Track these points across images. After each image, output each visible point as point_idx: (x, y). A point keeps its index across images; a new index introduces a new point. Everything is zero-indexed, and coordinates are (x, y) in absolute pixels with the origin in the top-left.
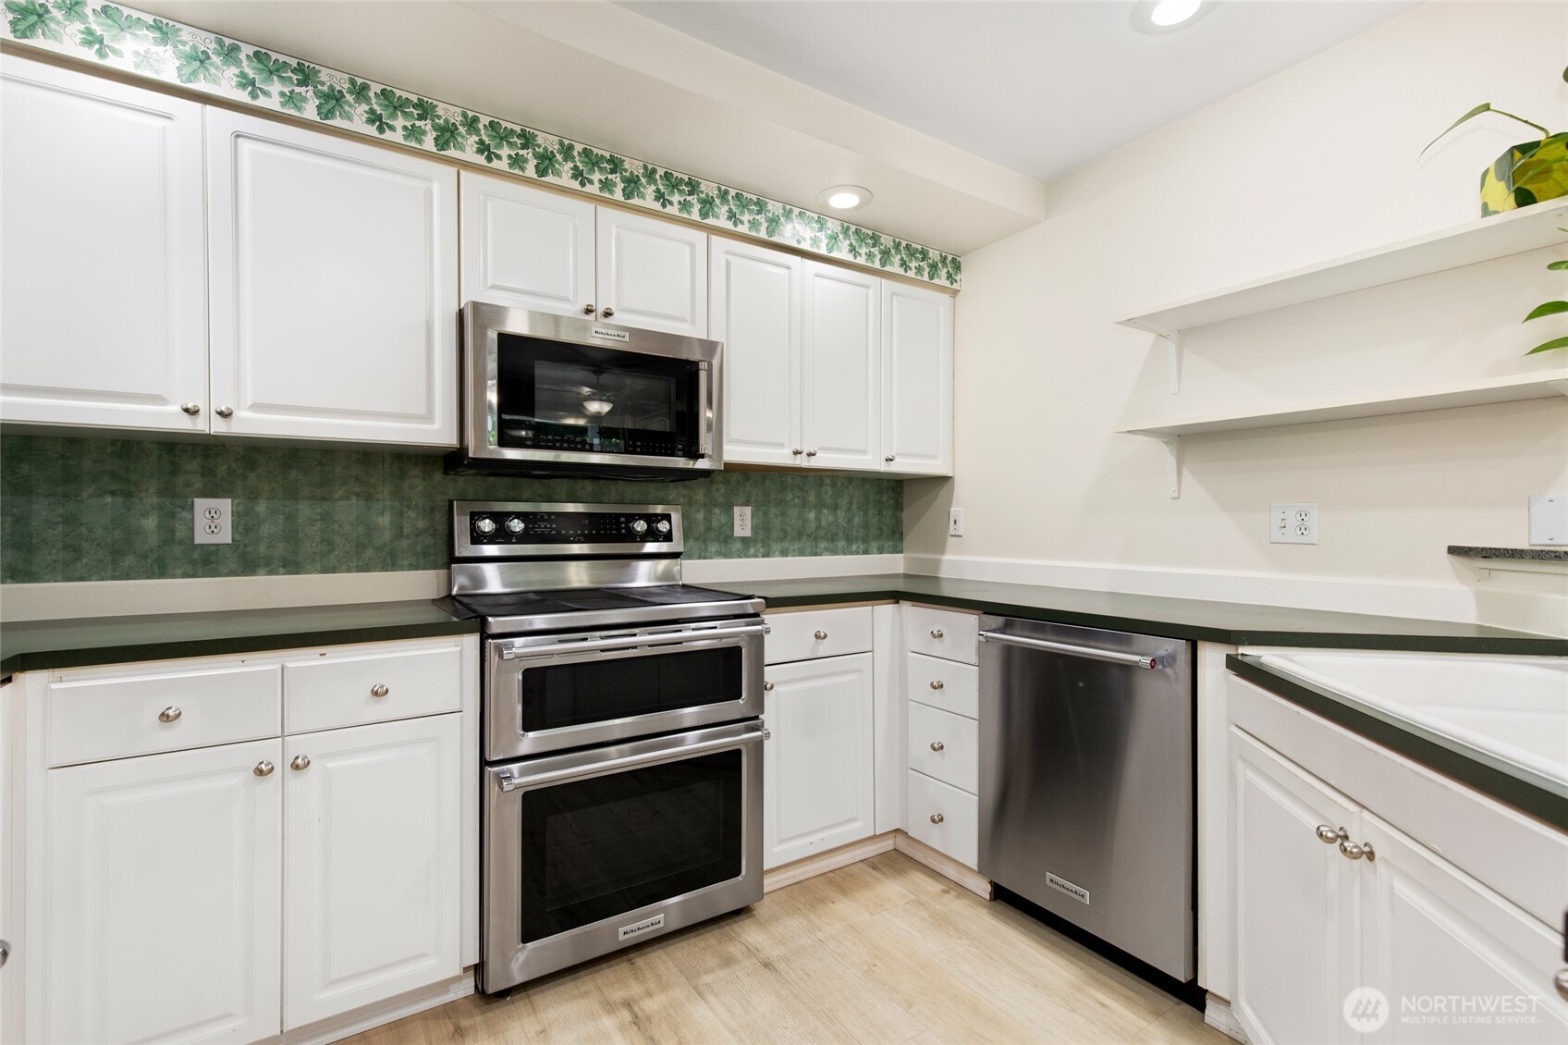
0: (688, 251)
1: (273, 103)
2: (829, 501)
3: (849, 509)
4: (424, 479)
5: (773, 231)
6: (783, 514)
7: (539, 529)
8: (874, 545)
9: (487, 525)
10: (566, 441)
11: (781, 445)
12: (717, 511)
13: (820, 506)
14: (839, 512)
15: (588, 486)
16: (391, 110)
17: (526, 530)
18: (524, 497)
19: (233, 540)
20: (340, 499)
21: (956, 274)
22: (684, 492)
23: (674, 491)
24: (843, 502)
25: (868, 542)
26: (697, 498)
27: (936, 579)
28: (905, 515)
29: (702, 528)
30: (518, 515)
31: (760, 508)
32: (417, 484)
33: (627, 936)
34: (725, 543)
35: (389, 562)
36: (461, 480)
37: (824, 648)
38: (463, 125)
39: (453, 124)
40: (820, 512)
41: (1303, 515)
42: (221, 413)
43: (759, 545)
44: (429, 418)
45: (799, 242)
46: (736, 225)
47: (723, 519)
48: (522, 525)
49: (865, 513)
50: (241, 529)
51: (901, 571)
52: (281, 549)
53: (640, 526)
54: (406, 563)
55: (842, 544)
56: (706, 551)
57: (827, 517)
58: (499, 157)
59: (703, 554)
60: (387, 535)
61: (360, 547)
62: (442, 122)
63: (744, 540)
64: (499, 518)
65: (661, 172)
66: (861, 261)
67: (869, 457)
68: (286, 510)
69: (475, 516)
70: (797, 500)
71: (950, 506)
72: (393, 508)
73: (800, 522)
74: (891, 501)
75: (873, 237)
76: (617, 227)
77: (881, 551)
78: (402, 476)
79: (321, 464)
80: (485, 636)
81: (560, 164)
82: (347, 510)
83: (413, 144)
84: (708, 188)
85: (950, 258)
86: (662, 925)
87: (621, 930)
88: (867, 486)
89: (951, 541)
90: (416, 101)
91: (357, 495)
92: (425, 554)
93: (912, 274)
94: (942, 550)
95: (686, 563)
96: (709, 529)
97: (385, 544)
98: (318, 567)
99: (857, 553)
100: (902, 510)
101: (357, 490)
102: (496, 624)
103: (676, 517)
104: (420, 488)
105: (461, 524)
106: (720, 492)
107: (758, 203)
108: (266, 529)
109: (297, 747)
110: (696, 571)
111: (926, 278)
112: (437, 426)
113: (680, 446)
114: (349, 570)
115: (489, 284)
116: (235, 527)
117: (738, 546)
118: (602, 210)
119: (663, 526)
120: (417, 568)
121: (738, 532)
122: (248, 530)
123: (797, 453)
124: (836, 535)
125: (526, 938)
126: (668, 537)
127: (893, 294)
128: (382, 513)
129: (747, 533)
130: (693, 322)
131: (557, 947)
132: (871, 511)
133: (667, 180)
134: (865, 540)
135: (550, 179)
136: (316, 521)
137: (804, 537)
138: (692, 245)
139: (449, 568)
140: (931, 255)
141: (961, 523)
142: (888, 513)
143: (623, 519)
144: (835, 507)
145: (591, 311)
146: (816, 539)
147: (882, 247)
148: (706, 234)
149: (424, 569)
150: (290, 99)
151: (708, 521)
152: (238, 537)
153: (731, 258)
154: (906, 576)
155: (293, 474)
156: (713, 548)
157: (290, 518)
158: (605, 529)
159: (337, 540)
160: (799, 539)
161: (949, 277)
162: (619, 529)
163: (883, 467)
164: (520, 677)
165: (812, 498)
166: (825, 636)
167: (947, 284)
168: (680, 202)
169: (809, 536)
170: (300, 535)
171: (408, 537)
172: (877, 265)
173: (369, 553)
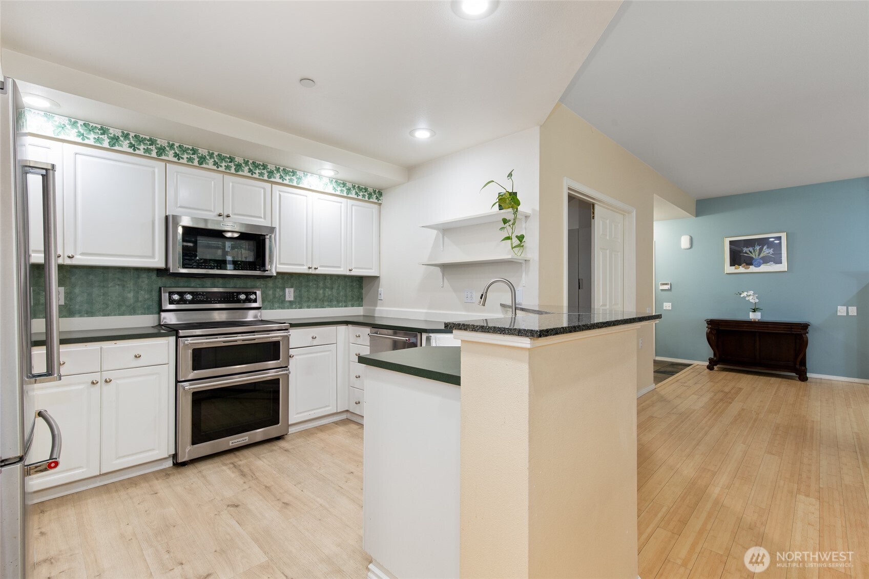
0: (262, 191)
1: (91, 142)
2: (329, 286)
3: (338, 289)
4: (148, 279)
5: (299, 182)
6: (308, 291)
7: (198, 298)
8: (350, 303)
9: (176, 297)
10: (210, 266)
11: (303, 265)
12: (278, 290)
13: (324, 288)
14: (333, 290)
15: (221, 281)
16: (138, 142)
17: (193, 299)
18: (192, 285)
19: (65, 303)
20: (111, 287)
21: (380, 197)
22: (263, 283)
23: (258, 283)
24: (336, 286)
25: (346, 302)
26: (269, 285)
27: (374, 317)
28: (364, 291)
29: (271, 297)
30: (189, 293)
31: (298, 289)
32: (144, 280)
33: (233, 444)
34: (282, 303)
35: (133, 311)
36: (164, 279)
37: (315, 342)
38: (168, 147)
39: (164, 147)
40: (325, 290)
41: (471, 294)
42: (69, 257)
43: (297, 304)
44: (153, 257)
45: (310, 186)
46: (283, 181)
47: (281, 293)
48: (191, 297)
49: (346, 291)
50: (68, 299)
51: (362, 314)
52: (85, 307)
53: (243, 297)
54: (140, 312)
55: (335, 303)
56: (273, 306)
57: (328, 292)
58: (183, 158)
59: (272, 308)
60: (132, 301)
61: (120, 306)
62: (159, 146)
63: (290, 302)
64: (181, 294)
65: (251, 161)
66: (338, 193)
67: (342, 269)
68: (88, 291)
69: (171, 294)
70: (314, 286)
71: (379, 288)
72: (134, 290)
73: (316, 294)
74: (357, 286)
75: (343, 184)
76: (232, 182)
77: (353, 306)
78: (138, 277)
79: (103, 273)
80: (178, 337)
81: (208, 160)
82: (114, 291)
83: (147, 155)
84: (271, 167)
85: (377, 191)
86: (247, 440)
87: (231, 442)
88: (346, 279)
89: (379, 301)
90: (149, 139)
91: (118, 285)
92: (148, 308)
93: (360, 197)
94: (376, 305)
95: (263, 311)
96: (274, 297)
97: (131, 305)
98: (101, 314)
99: (342, 307)
100: (362, 289)
101: (119, 283)
102: (182, 333)
103: (259, 293)
104: (146, 282)
105: (165, 296)
106: (279, 282)
107: (293, 172)
108: (79, 299)
109: (106, 375)
110: (267, 314)
111: (367, 199)
112: (156, 260)
113: (258, 267)
114: (115, 315)
115: (178, 206)
116: (66, 298)
117: (288, 304)
118: (226, 177)
119: (253, 297)
120: (144, 314)
121: (287, 299)
122: (71, 299)
123: (309, 268)
124: (332, 299)
125: (194, 443)
126: (255, 301)
127: (352, 205)
128: (130, 292)
129: (292, 299)
130: (265, 218)
131: (206, 448)
132: (348, 290)
133: (254, 164)
134: (345, 302)
135: (204, 166)
136: (100, 295)
137: (318, 300)
138: (264, 189)
139: (159, 314)
140: (369, 190)
141: (382, 295)
142: (356, 290)
143: (235, 294)
144: (332, 288)
145: (221, 215)
146: (323, 301)
147: (347, 187)
148: (270, 184)
149: (148, 314)
150: (98, 140)
151: (274, 294)
152: (67, 302)
153: (281, 193)
154: (364, 316)
155: (91, 277)
156: (276, 305)
157: (90, 294)
158: (227, 298)
159: (110, 303)
160: (315, 301)
161: (377, 198)
162: (233, 298)
163: (348, 273)
164: (191, 351)
165: (321, 284)
166: (316, 338)
167: (376, 201)
168: (259, 173)
169: (320, 300)
170: (94, 301)
171: (141, 302)
172: (345, 194)
173: (124, 308)
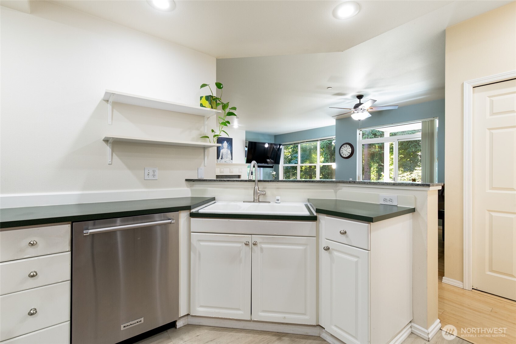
41: (154, 171)
